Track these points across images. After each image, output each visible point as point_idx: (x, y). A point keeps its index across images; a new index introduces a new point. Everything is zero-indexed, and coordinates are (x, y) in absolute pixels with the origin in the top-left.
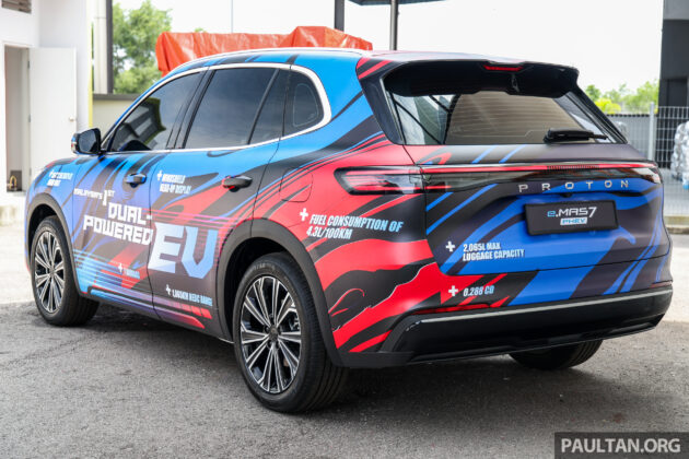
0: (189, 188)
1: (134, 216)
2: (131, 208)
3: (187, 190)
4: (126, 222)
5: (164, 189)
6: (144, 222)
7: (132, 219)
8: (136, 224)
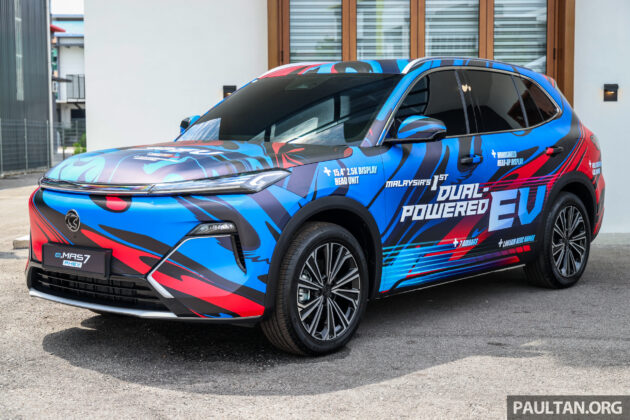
0: (522, 160)
1: (470, 193)
2: (466, 186)
3: (521, 162)
4: (460, 200)
5: (500, 163)
6: (480, 195)
7: (467, 195)
8: (472, 199)
